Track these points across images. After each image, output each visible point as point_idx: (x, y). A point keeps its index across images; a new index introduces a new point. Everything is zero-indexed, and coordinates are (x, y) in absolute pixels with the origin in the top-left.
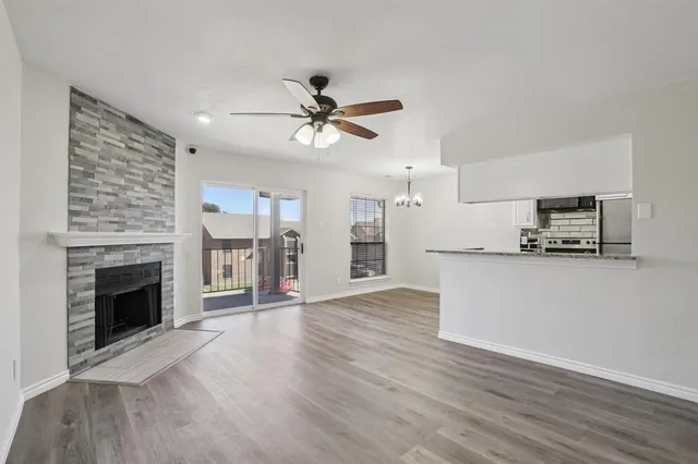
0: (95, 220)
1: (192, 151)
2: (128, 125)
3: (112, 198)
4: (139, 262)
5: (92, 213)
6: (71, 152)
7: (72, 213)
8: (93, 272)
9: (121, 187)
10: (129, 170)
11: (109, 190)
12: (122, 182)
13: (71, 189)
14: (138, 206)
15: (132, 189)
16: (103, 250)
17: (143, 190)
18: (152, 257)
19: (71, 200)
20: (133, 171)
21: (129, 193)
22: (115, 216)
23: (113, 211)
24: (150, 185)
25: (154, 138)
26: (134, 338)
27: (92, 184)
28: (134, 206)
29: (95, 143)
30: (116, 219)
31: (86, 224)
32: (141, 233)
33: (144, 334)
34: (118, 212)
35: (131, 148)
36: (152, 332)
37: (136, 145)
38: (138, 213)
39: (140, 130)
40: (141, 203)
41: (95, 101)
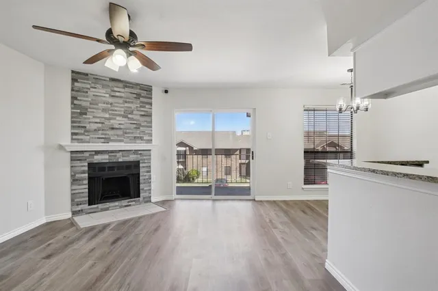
0: (88, 137)
1: (166, 92)
2: (111, 84)
3: (100, 125)
4: (120, 160)
5: (86, 134)
6: (72, 103)
7: (73, 134)
8: (87, 164)
9: (106, 118)
10: (113, 108)
11: (98, 120)
12: (107, 116)
13: (72, 122)
14: (120, 129)
15: (115, 119)
16: (94, 153)
17: (124, 119)
18: (132, 158)
19: (73, 127)
20: (116, 109)
21: (112, 121)
22: (102, 134)
23: (100, 132)
24: (130, 116)
25: (132, 87)
26: (117, 203)
27: (85, 118)
28: (117, 129)
29: (87, 97)
30: (103, 136)
31: (82, 139)
32: (122, 144)
33: (125, 202)
34: (104, 132)
35: (113, 96)
36: (132, 202)
37: (117, 94)
38: (120, 132)
39: (121, 85)
40: (122, 127)
41: (87, 75)
